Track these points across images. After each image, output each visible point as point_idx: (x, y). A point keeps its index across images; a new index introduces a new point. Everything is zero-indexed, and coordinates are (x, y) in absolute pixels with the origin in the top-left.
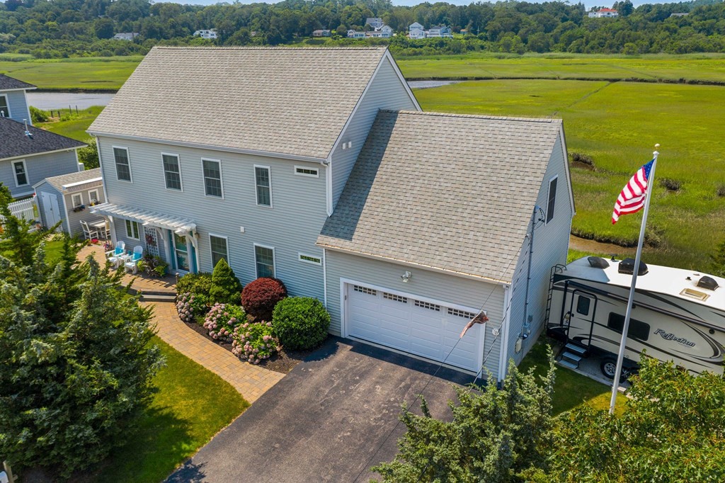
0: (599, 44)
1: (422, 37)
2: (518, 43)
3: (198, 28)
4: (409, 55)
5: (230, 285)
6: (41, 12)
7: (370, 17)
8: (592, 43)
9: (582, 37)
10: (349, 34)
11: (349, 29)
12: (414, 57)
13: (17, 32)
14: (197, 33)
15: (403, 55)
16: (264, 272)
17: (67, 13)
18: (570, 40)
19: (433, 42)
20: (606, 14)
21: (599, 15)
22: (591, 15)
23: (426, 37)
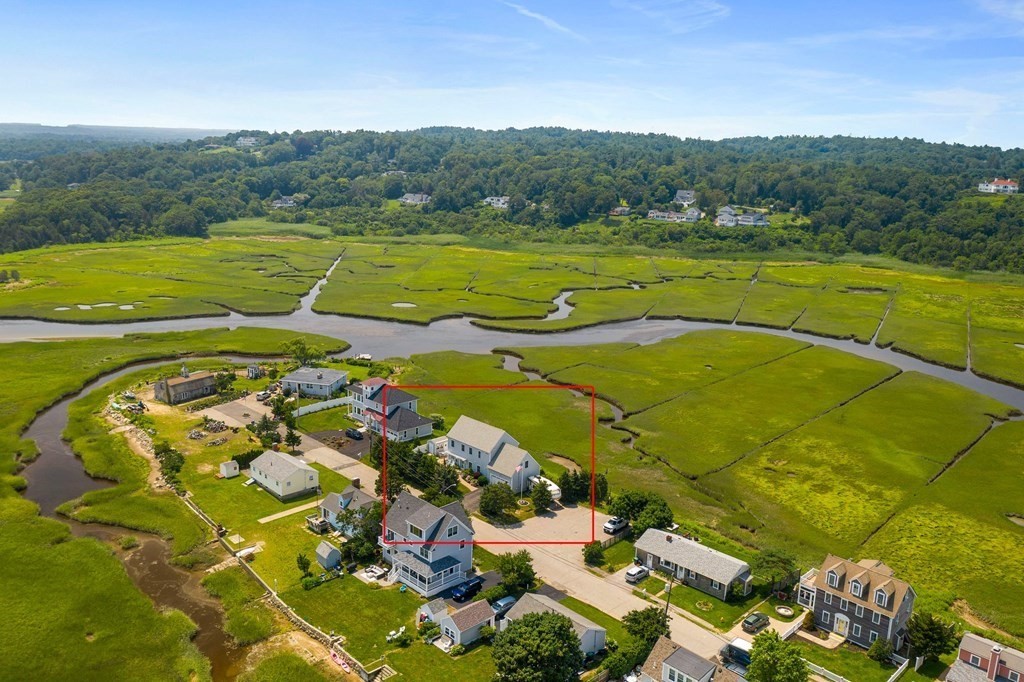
0: (930, 253)
1: (732, 224)
2: (841, 241)
3: (490, 195)
4: (707, 251)
5: (471, 472)
6: (332, 161)
7: (683, 189)
8: (924, 250)
9: (915, 241)
10: (650, 215)
11: (651, 209)
12: (710, 255)
13: (312, 191)
14: (488, 199)
15: (699, 251)
16: (479, 470)
17: (358, 165)
18: (903, 241)
19: (741, 233)
20: (1001, 188)
21: (992, 188)
22: (982, 187)
23: (737, 224)
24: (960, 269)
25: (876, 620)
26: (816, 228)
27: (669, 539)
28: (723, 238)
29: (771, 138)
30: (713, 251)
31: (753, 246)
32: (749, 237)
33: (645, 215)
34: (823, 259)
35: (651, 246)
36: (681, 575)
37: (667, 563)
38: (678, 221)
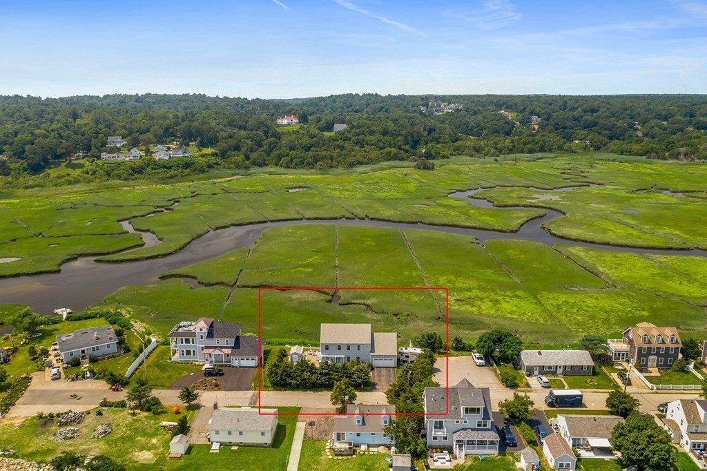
1: (168, 158)
10: (103, 157)
11: (100, 152)
19: (178, 162)
20: (290, 121)
21: (285, 122)
22: (279, 121)
23: (170, 157)
24: (320, 169)
25: (672, 351)
26: (223, 154)
27: (540, 353)
28: (170, 168)
29: (101, 96)
30: (172, 177)
31: (195, 170)
32: (187, 165)
33: (99, 158)
34: (243, 173)
35: (126, 180)
36: (560, 371)
37: (550, 367)
38: (127, 159)
